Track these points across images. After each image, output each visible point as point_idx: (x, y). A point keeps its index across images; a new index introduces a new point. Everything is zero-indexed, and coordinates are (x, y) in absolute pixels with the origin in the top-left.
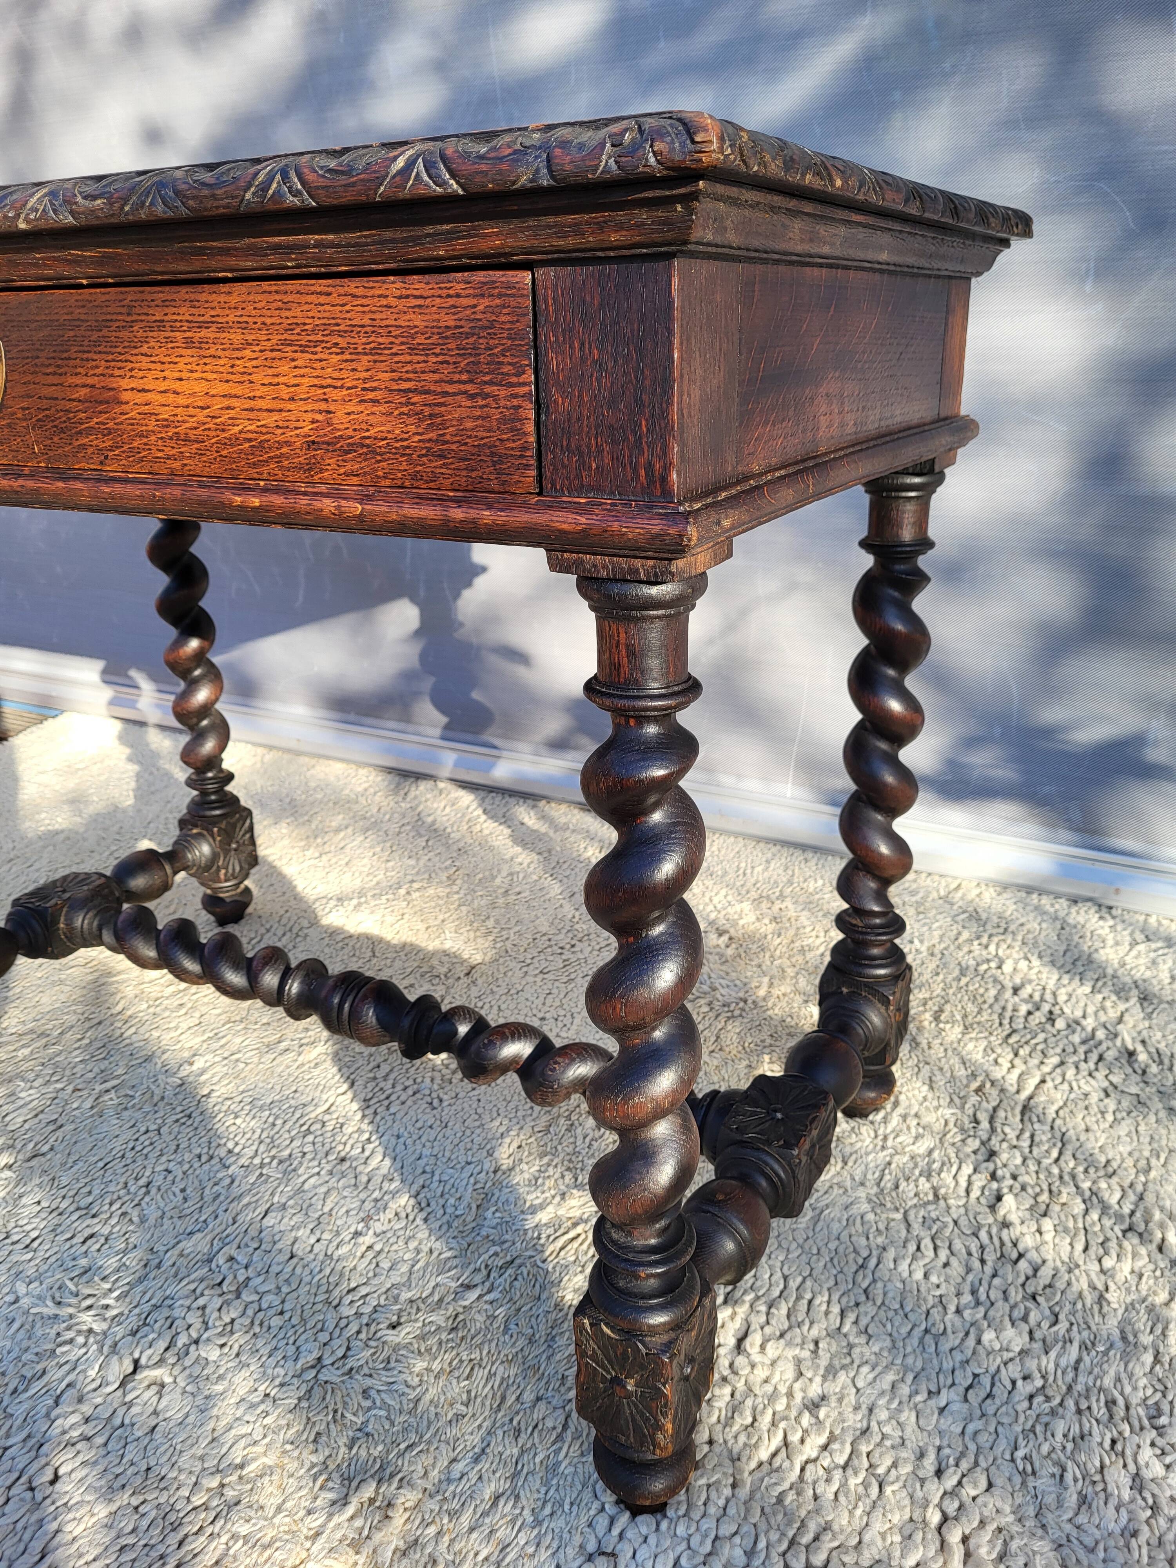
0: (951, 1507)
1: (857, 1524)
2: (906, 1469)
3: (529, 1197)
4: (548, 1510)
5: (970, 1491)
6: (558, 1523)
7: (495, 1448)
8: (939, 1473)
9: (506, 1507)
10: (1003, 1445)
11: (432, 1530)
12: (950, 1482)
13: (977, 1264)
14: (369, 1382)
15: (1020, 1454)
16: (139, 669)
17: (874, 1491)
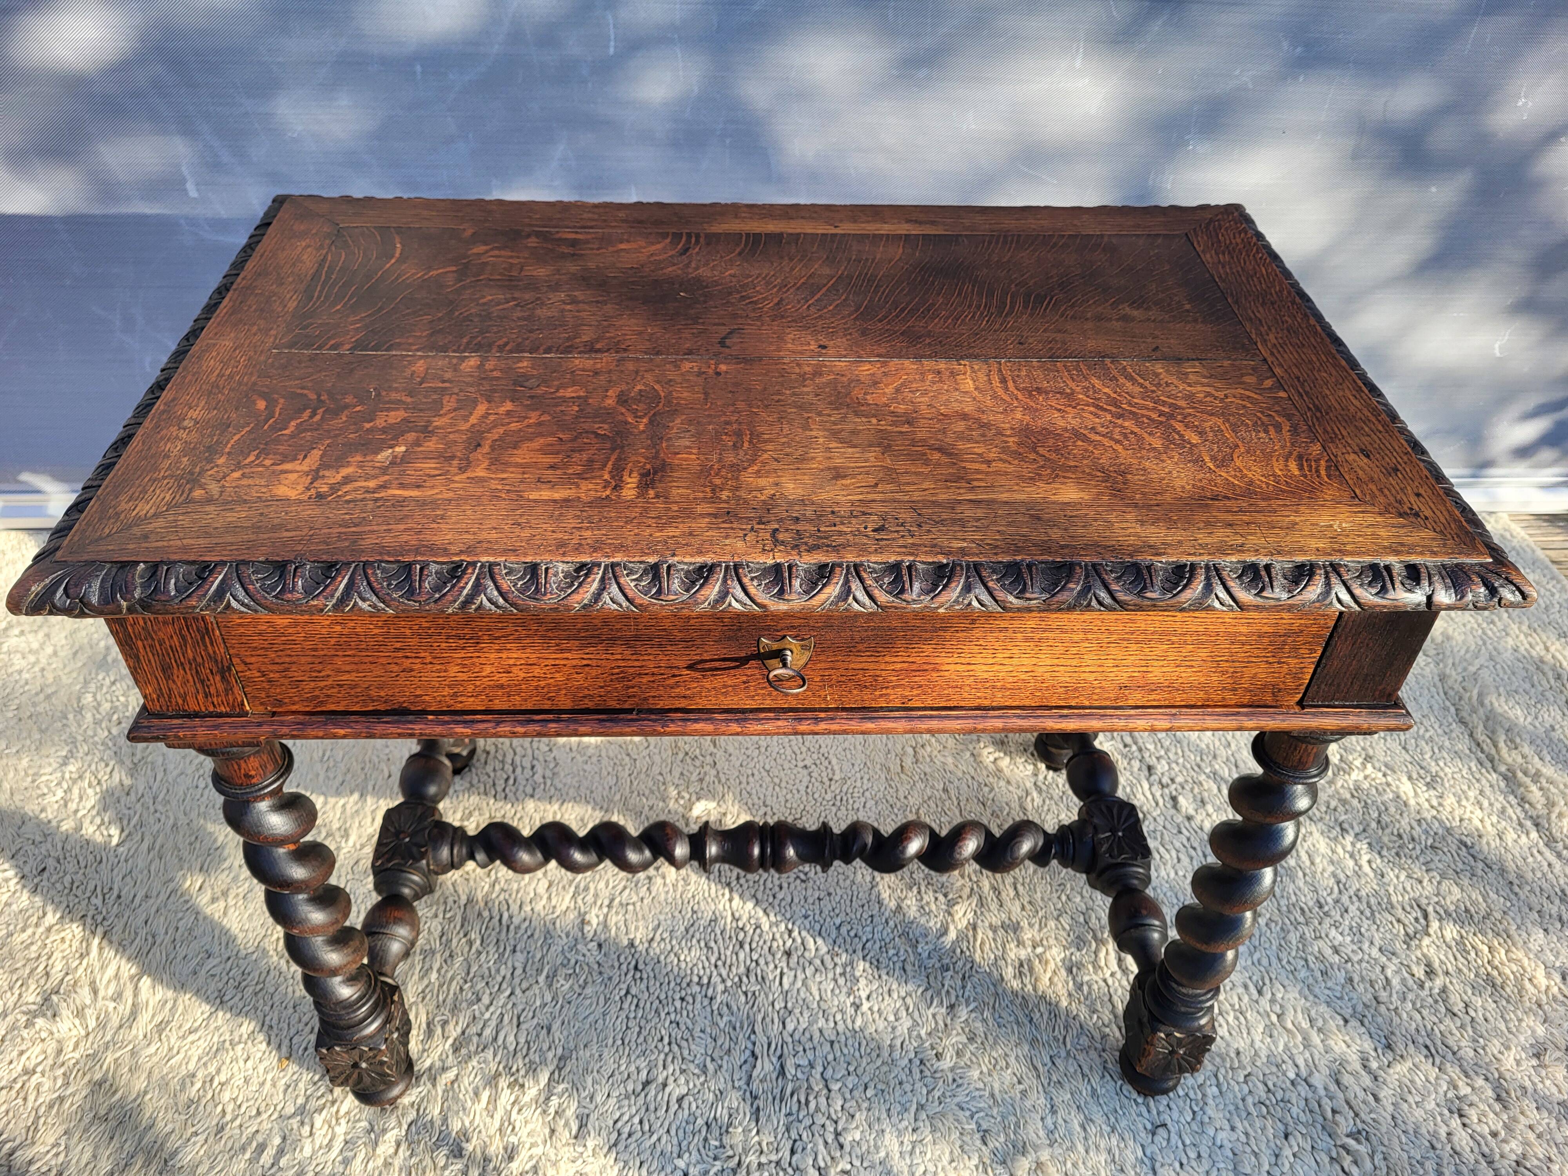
0: (1277, 1009)
1: (1248, 1042)
2: (1246, 999)
3: (931, 924)
4: (1113, 1120)
5: (1279, 996)
6: (1124, 1123)
7: (1057, 1101)
8: (1260, 992)
9: (1092, 1130)
10: (1274, 961)
11: (1069, 1165)
12: (1269, 996)
13: (1193, 853)
14: (956, 1100)
15: (1284, 962)
16: (34, 471)
17: (1242, 1019)
